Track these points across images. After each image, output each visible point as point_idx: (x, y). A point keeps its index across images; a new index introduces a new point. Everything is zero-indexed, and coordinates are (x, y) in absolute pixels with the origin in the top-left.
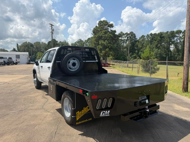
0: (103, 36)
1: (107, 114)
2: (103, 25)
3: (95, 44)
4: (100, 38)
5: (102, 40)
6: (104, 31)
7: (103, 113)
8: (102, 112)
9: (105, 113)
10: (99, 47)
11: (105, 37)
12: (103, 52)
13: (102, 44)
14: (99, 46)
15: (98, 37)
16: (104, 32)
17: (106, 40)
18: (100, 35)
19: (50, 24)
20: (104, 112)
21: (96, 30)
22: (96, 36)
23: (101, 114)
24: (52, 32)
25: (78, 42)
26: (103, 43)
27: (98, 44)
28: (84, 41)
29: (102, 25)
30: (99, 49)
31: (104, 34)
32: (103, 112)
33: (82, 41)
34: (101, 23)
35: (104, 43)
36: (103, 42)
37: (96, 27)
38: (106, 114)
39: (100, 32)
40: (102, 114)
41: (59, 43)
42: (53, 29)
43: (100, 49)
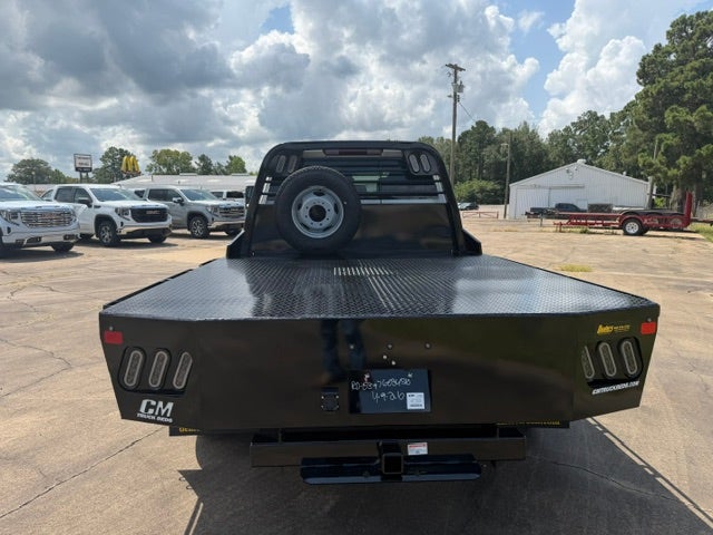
0: (687, 84)
1: (165, 415)
2: (693, 34)
3: (643, 126)
4: (672, 97)
5: (682, 104)
6: (697, 64)
7: (149, 406)
8: (145, 403)
9: (155, 407)
10: (661, 141)
11: (701, 88)
12: (683, 160)
13: (678, 127)
14: (663, 135)
15: (659, 92)
16: (693, 69)
17: (702, 102)
18: (676, 84)
19: (450, 66)
20: (153, 403)
21: (653, 62)
22: (653, 90)
23: (143, 409)
24: (455, 95)
25: (579, 125)
26: (681, 119)
27: (662, 128)
28: (608, 117)
29: (690, 37)
30: (662, 149)
31: (694, 78)
32: (148, 403)
33: (598, 118)
34: (681, 30)
35: (689, 118)
36: (683, 114)
37: (658, 48)
38: (160, 414)
39: (677, 70)
40: (146, 410)
41: (500, 135)
42: (459, 83)
43: (666, 150)
